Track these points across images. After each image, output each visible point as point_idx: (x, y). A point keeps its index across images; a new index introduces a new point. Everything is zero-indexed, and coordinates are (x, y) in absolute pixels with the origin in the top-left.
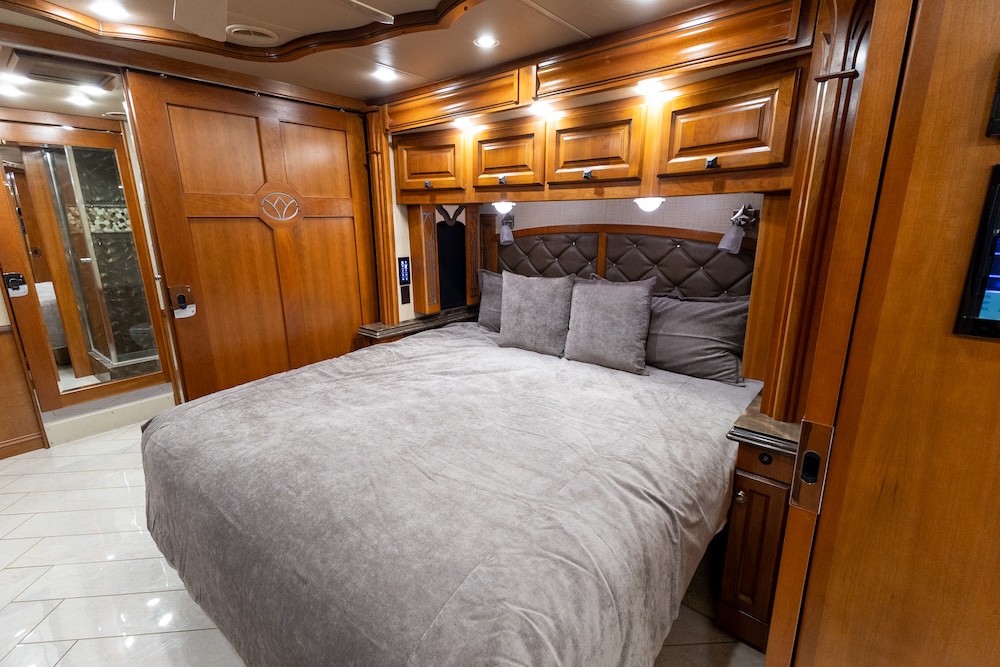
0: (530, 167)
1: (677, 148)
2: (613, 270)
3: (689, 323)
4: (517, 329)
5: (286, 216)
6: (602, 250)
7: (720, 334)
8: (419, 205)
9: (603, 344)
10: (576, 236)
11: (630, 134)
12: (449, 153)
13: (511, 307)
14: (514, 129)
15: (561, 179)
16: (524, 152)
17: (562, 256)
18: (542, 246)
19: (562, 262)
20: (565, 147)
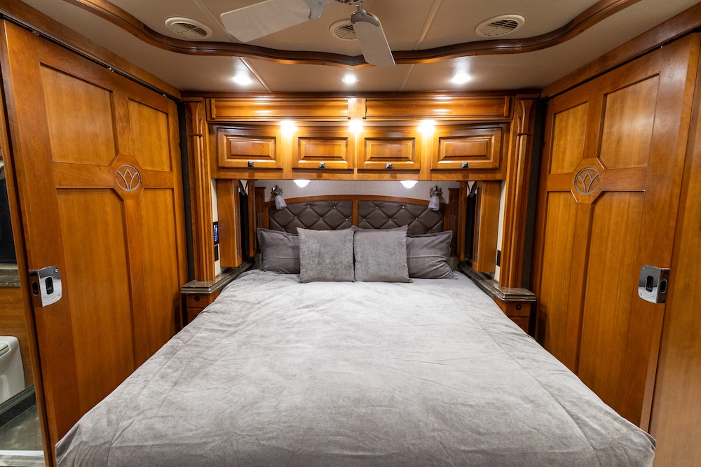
0: (344, 158)
1: (443, 155)
2: (364, 222)
3: (425, 249)
4: (319, 268)
5: (132, 187)
6: (355, 211)
7: (440, 253)
8: (231, 180)
9: (387, 268)
10: (336, 202)
11: (413, 146)
12: (270, 143)
13: (312, 252)
14: (330, 133)
15: (369, 168)
16: (340, 148)
17: (326, 215)
18: (309, 210)
19: (326, 220)
20: (371, 148)
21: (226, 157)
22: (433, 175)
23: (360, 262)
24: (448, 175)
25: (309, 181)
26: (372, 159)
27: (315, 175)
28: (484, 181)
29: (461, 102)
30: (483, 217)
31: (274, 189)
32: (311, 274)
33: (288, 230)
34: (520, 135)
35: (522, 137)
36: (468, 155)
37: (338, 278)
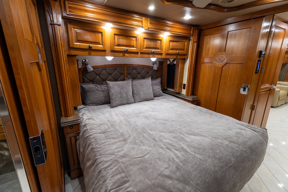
0: (135, 47)
1: (170, 48)
2: (129, 76)
6: (126, 71)
9: (147, 95)
10: (117, 68)
11: (161, 43)
12: (99, 35)
13: (117, 92)
14: (129, 33)
15: (145, 52)
16: (134, 42)
17: (112, 74)
18: (104, 72)
19: (112, 76)
20: (146, 43)
21: (74, 41)
22: (166, 56)
23: (136, 94)
24: (171, 56)
25: (113, 57)
26: (146, 48)
27: (122, 54)
28: (181, 59)
29: (181, 27)
30: (180, 72)
31: (84, 61)
32: (117, 102)
33: (94, 83)
34: (195, 42)
35: (196, 43)
36: (178, 48)
37: (129, 102)
